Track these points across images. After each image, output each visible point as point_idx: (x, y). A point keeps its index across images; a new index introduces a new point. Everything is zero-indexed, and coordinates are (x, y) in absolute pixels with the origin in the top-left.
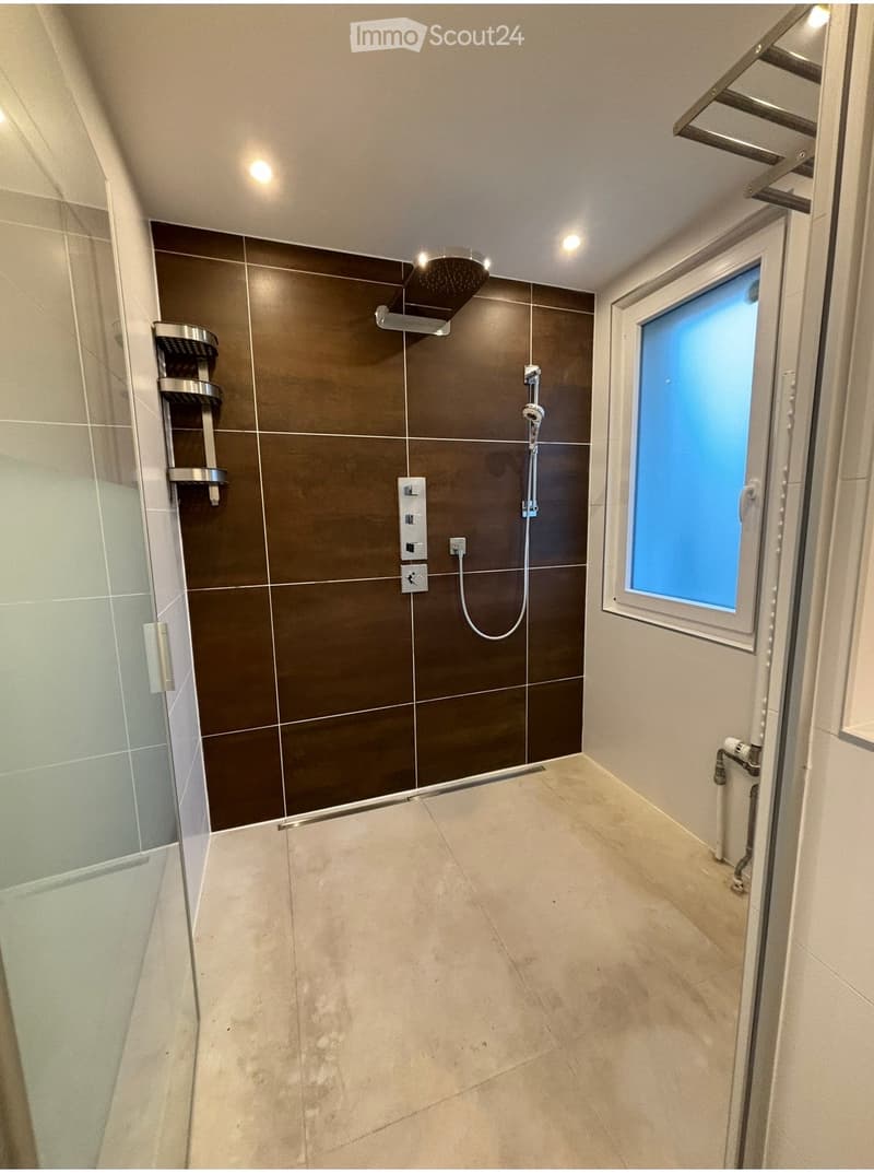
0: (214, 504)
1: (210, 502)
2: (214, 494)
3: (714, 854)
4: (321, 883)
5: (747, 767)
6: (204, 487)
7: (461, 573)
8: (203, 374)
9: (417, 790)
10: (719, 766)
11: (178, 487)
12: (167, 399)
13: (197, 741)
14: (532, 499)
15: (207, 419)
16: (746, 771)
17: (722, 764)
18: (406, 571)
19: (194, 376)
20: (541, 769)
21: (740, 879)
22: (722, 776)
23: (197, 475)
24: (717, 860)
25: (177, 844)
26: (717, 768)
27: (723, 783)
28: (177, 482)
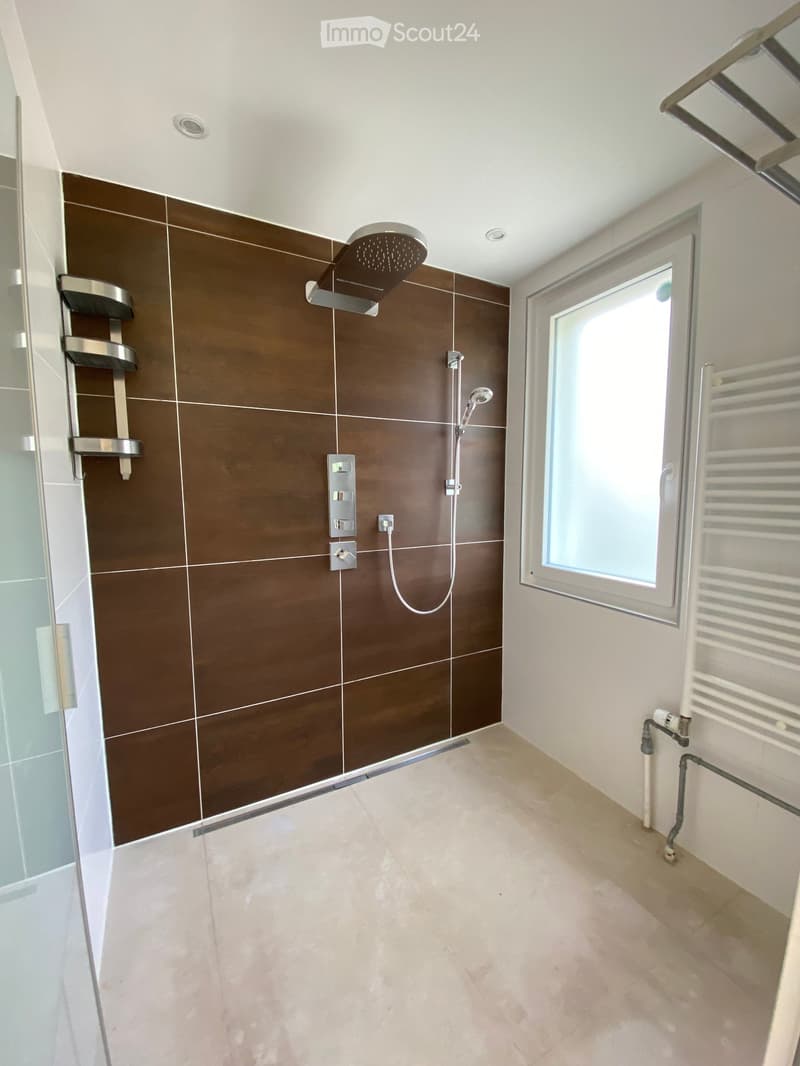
0: (124, 478)
1: (121, 476)
2: (126, 468)
3: (642, 822)
4: (248, 900)
5: (677, 737)
6: (113, 459)
7: (391, 549)
8: (116, 337)
9: (344, 775)
10: (646, 736)
11: (83, 459)
12: (73, 361)
13: (99, 743)
14: (454, 478)
15: (119, 387)
16: (676, 742)
17: (649, 734)
18: (335, 548)
19: (104, 336)
20: (466, 742)
21: (672, 848)
22: (648, 745)
23: (105, 445)
24: (644, 828)
25: (74, 864)
26: (643, 738)
27: (650, 753)
28: (81, 453)
